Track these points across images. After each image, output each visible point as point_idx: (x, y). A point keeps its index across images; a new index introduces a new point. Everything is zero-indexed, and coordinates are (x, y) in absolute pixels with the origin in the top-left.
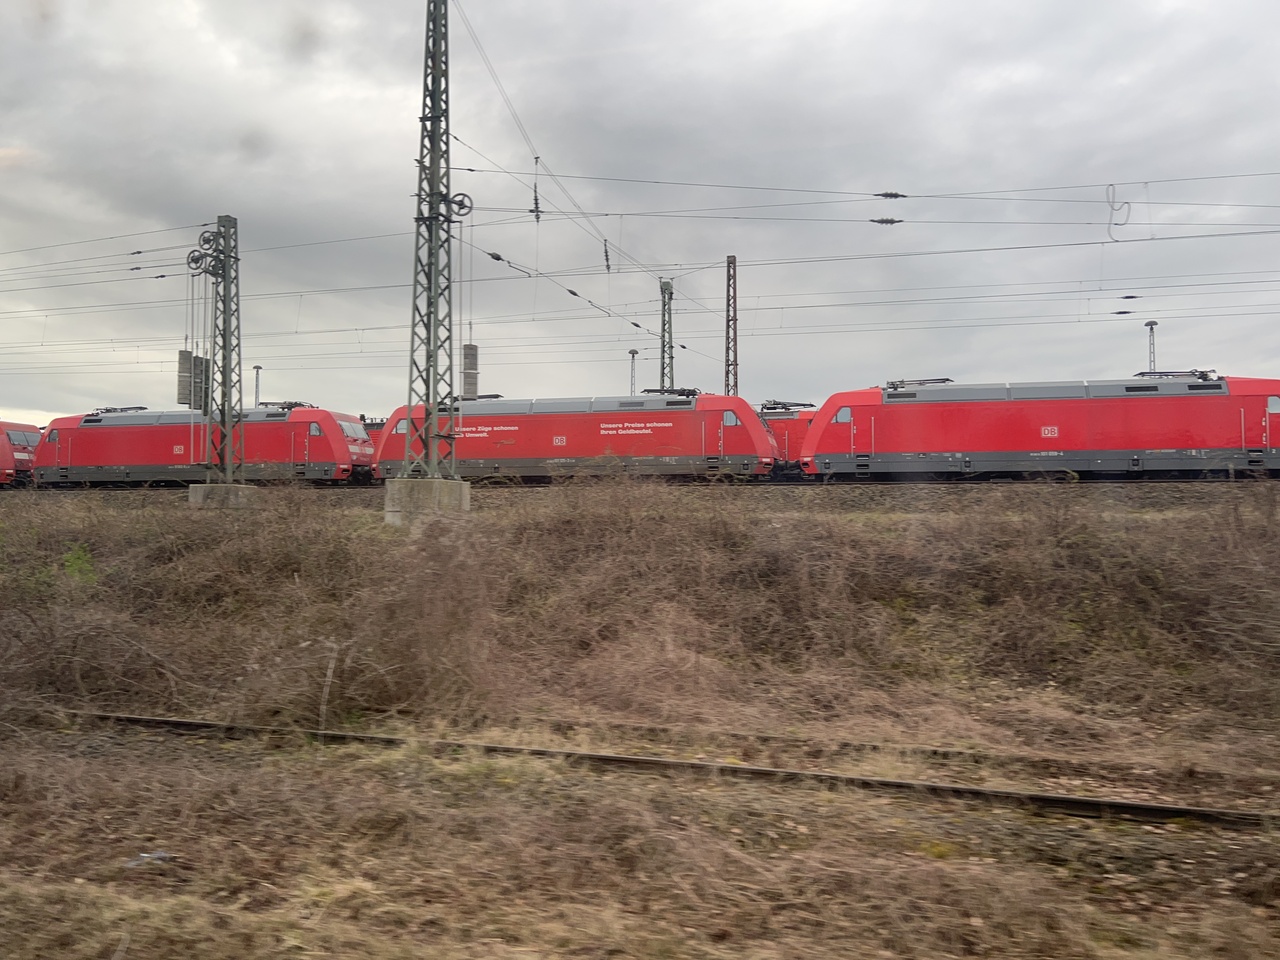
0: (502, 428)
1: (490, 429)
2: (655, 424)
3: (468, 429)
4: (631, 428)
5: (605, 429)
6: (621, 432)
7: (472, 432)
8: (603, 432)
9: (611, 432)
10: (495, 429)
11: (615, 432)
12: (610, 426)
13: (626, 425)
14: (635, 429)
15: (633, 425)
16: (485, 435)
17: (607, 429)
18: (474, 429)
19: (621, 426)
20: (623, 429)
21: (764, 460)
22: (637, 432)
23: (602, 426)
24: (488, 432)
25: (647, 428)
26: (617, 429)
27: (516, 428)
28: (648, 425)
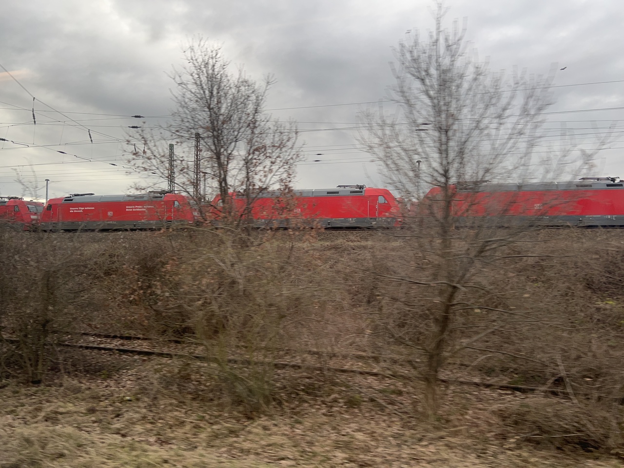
0: (88, 208)
1: (83, 208)
2: (147, 207)
3: (75, 209)
4: (138, 208)
5: (128, 209)
6: (134, 210)
7: (76, 210)
8: (127, 210)
9: (130, 210)
10: (85, 208)
11: (131, 210)
12: (130, 207)
13: (136, 207)
14: (140, 208)
15: (139, 207)
16: (82, 211)
17: (129, 209)
18: (77, 209)
19: (134, 207)
20: (135, 208)
21: (190, 222)
22: (140, 210)
23: (127, 207)
24: (83, 210)
25: (144, 208)
26: (133, 208)
27: (94, 208)
28: (145, 207)
